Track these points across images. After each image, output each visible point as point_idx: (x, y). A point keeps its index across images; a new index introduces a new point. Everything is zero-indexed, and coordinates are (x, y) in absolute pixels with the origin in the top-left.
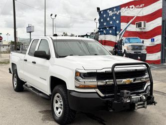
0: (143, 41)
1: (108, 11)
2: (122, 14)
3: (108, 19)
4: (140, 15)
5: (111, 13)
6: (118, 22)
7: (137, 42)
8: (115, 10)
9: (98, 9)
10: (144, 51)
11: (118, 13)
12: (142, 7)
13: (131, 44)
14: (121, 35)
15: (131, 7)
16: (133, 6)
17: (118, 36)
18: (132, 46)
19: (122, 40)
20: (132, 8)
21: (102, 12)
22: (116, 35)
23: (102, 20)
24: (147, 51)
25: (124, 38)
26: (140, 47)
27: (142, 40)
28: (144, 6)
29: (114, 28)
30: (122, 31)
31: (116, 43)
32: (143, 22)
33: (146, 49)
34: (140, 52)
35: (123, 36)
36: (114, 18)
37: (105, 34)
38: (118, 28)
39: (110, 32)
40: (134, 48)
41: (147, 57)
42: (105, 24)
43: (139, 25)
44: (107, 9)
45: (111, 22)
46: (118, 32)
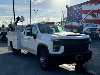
0: (97, 26)
1: (73, 7)
2: (83, 9)
3: (73, 12)
4: (95, 9)
5: (75, 9)
6: (80, 14)
7: (93, 26)
8: (78, 6)
9: (67, 6)
10: (98, 32)
11: (80, 9)
12: (96, 4)
13: (89, 28)
14: (82, 22)
15: (88, 4)
16: (90, 4)
17: (80, 23)
18: (89, 29)
19: (83, 25)
20: (89, 5)
21: (69, 8)
22: (79, 22)
23: (69, 13)
25: (84, 24)
26: (95, 29)
27: (96, 25)
28: (97, 4)
29: (77, 18)
30: (83, 19)
31: (79, 27)
32: (96, 14)
34: (95, 33)
36: (77, 11)
37: (71, 22)
38: (80, 18)
39: (75, 20)
40: (91, 30)
41: (99, 36)
42: (71, 15)
43: (94, 16)
45: (75, 14)
46: (80, 20)
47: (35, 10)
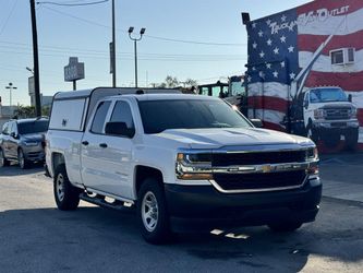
0: (350, 96)
1: (269, 22)
2: (301, 31)
3: (269, 42)
4: (342, 32)
5: (275, 28)
6: (291, 49)
7: (336, 98)
8: (283, 19)
9: (245, 17)
10: (353, 122)
11: (291, 28)
12: (345, 13)
13: (322, 105)
14: (299, 82)
15: (320, 11)
16: (325, 10)
17: (294, 85)
18: (325, 108)
19: (302, 95)
20: (323, 14)
21: (254, 25)
22: (288, 82)
23: (255, 46)
24: (359, 120)
25: (307, 90)
26: (344, 112)
27: (347, 93)
28: (350, 11)
29: (283, 64)
30: (302, 72)
31: (289, 102)
32: (345, 51)
33: (358, 116)
34: (344, 124)
35: (304, 85)
36: (283, 39)
37: (262, 81)
38: (292, 65)
39: (276, 74)
40: (330, 113)
41: (360, 135)
42: (262, 55)
43: (338, 59)
44: (267, 18)
45: (276, 51)
46: (292, 76)
47: (130, 31)
